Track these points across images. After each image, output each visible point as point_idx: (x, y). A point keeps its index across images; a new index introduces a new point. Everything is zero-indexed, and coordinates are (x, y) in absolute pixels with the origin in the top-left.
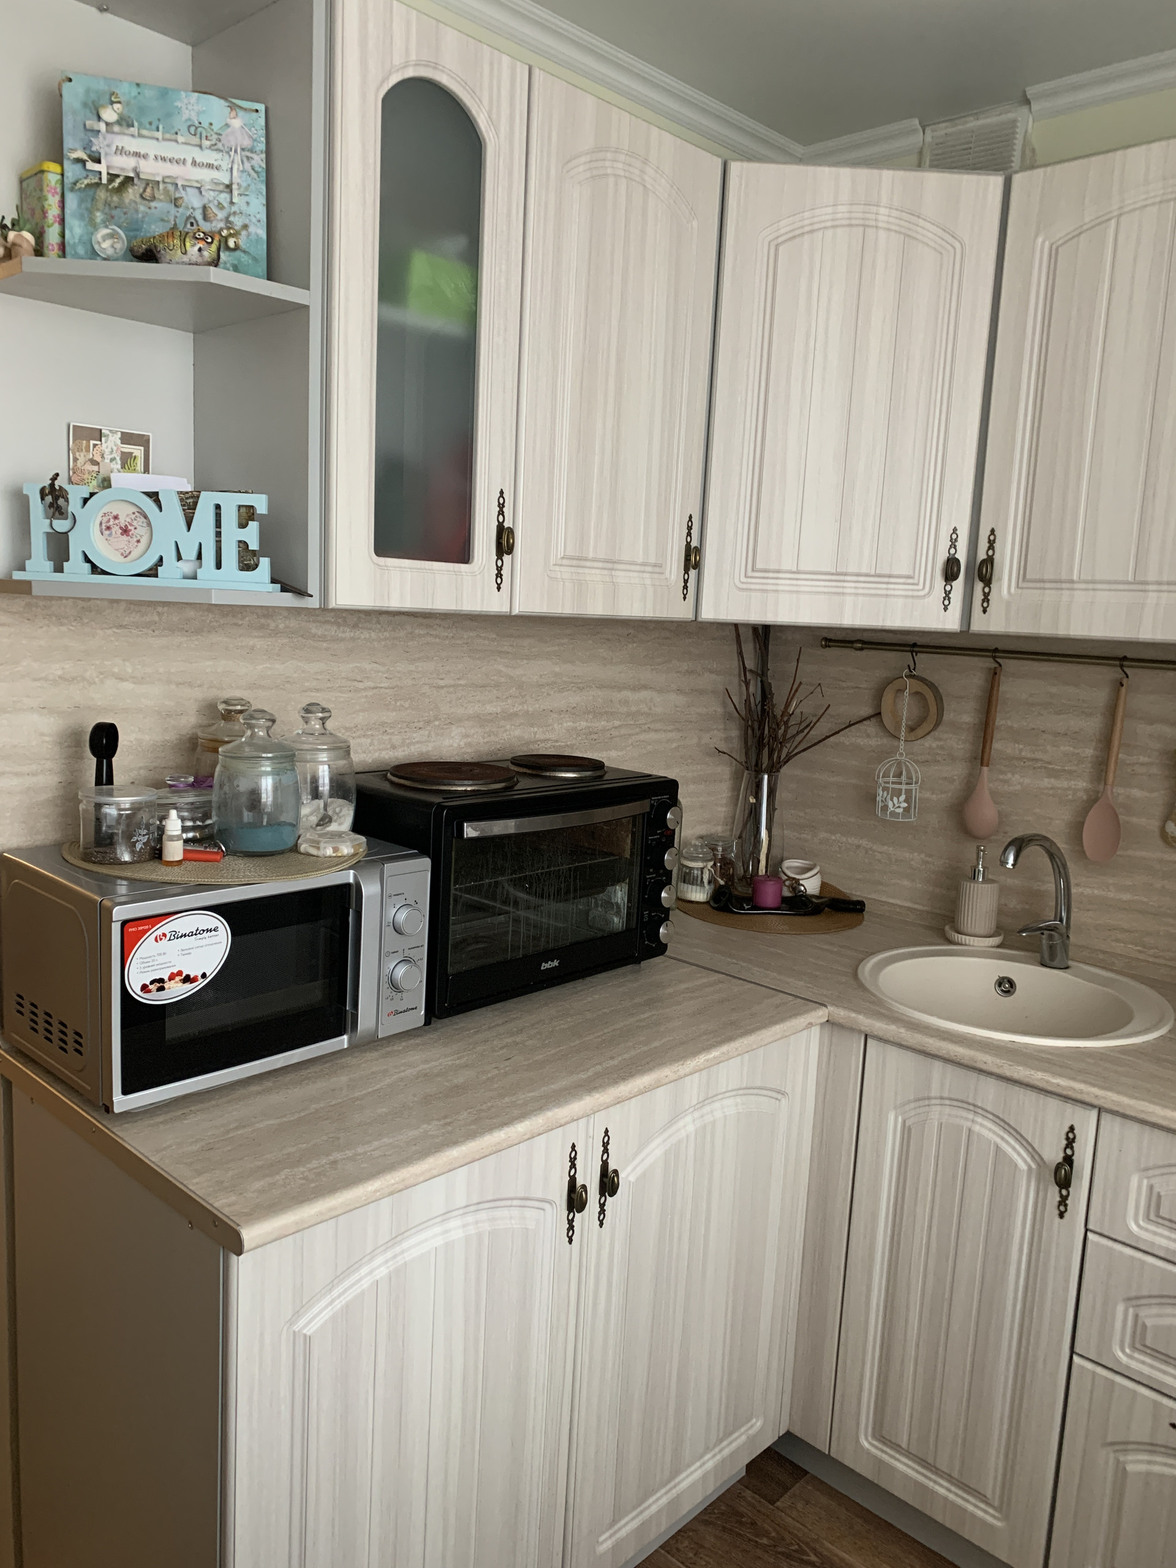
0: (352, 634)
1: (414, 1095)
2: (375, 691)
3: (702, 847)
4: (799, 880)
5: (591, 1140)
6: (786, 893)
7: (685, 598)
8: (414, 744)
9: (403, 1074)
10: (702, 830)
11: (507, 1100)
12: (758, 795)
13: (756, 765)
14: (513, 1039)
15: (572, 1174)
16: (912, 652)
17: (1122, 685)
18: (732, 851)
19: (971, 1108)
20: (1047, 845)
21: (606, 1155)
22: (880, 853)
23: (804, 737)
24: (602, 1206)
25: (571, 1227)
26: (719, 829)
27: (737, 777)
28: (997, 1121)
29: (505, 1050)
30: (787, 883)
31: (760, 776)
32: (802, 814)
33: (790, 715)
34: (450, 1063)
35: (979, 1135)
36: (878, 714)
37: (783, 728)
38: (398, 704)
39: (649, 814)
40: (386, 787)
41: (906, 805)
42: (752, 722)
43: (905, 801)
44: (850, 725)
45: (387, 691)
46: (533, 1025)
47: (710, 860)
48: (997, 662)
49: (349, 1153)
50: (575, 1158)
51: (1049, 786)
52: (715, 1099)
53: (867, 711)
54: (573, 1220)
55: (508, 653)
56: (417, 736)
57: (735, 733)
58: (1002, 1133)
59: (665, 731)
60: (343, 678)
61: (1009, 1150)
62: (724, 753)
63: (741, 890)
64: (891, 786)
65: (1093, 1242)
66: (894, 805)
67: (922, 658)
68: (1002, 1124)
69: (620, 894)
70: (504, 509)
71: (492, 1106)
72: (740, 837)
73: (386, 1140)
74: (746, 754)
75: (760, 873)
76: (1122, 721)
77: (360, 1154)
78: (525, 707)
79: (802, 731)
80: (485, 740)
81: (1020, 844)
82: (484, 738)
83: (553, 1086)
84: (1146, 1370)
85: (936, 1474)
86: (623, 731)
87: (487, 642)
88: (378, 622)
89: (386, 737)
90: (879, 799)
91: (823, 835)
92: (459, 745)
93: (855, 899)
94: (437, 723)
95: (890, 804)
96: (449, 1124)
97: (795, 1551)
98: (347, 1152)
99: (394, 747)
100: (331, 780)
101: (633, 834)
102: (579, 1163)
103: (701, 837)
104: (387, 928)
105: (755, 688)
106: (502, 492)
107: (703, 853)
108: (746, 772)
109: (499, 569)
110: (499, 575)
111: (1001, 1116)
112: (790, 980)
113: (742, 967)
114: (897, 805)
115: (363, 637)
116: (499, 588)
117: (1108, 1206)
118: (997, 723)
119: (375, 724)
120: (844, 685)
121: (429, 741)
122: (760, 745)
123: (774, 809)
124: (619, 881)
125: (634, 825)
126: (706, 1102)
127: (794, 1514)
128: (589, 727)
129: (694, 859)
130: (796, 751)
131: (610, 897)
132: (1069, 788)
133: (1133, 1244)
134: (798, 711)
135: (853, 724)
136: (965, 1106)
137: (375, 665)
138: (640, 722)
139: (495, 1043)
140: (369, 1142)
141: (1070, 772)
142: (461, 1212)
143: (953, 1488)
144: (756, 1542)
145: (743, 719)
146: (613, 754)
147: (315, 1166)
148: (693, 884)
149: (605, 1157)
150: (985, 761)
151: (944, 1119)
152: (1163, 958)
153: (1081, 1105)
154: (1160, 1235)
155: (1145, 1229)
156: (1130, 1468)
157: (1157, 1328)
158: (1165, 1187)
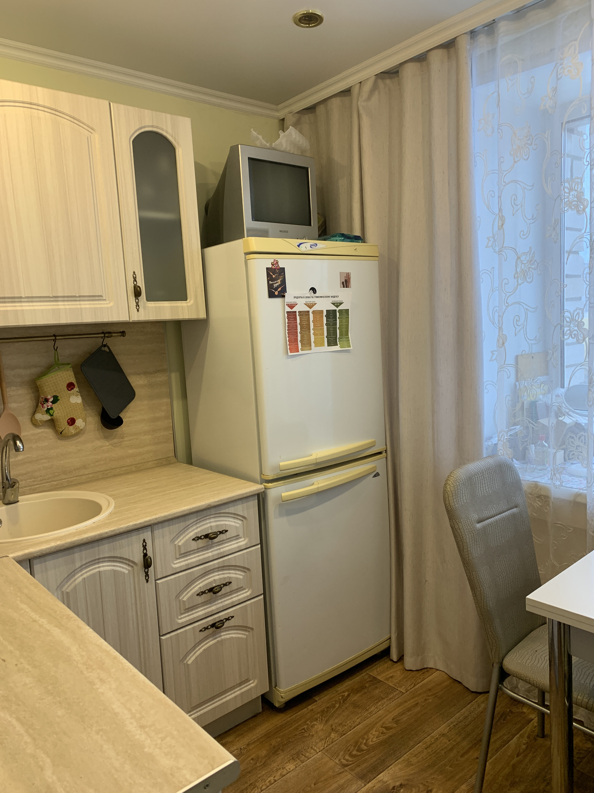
35: (104, 571)
61: (118, 569)
65: (159, 583)
117: (163, 562)
133: (174, 572)
151: (85, 576)
152: (45, 479)
153: (146, 528)
154: (182, 562)
155: (177, 563)
156: (189, 662)
157: (188, 599)
158: (181, 541)
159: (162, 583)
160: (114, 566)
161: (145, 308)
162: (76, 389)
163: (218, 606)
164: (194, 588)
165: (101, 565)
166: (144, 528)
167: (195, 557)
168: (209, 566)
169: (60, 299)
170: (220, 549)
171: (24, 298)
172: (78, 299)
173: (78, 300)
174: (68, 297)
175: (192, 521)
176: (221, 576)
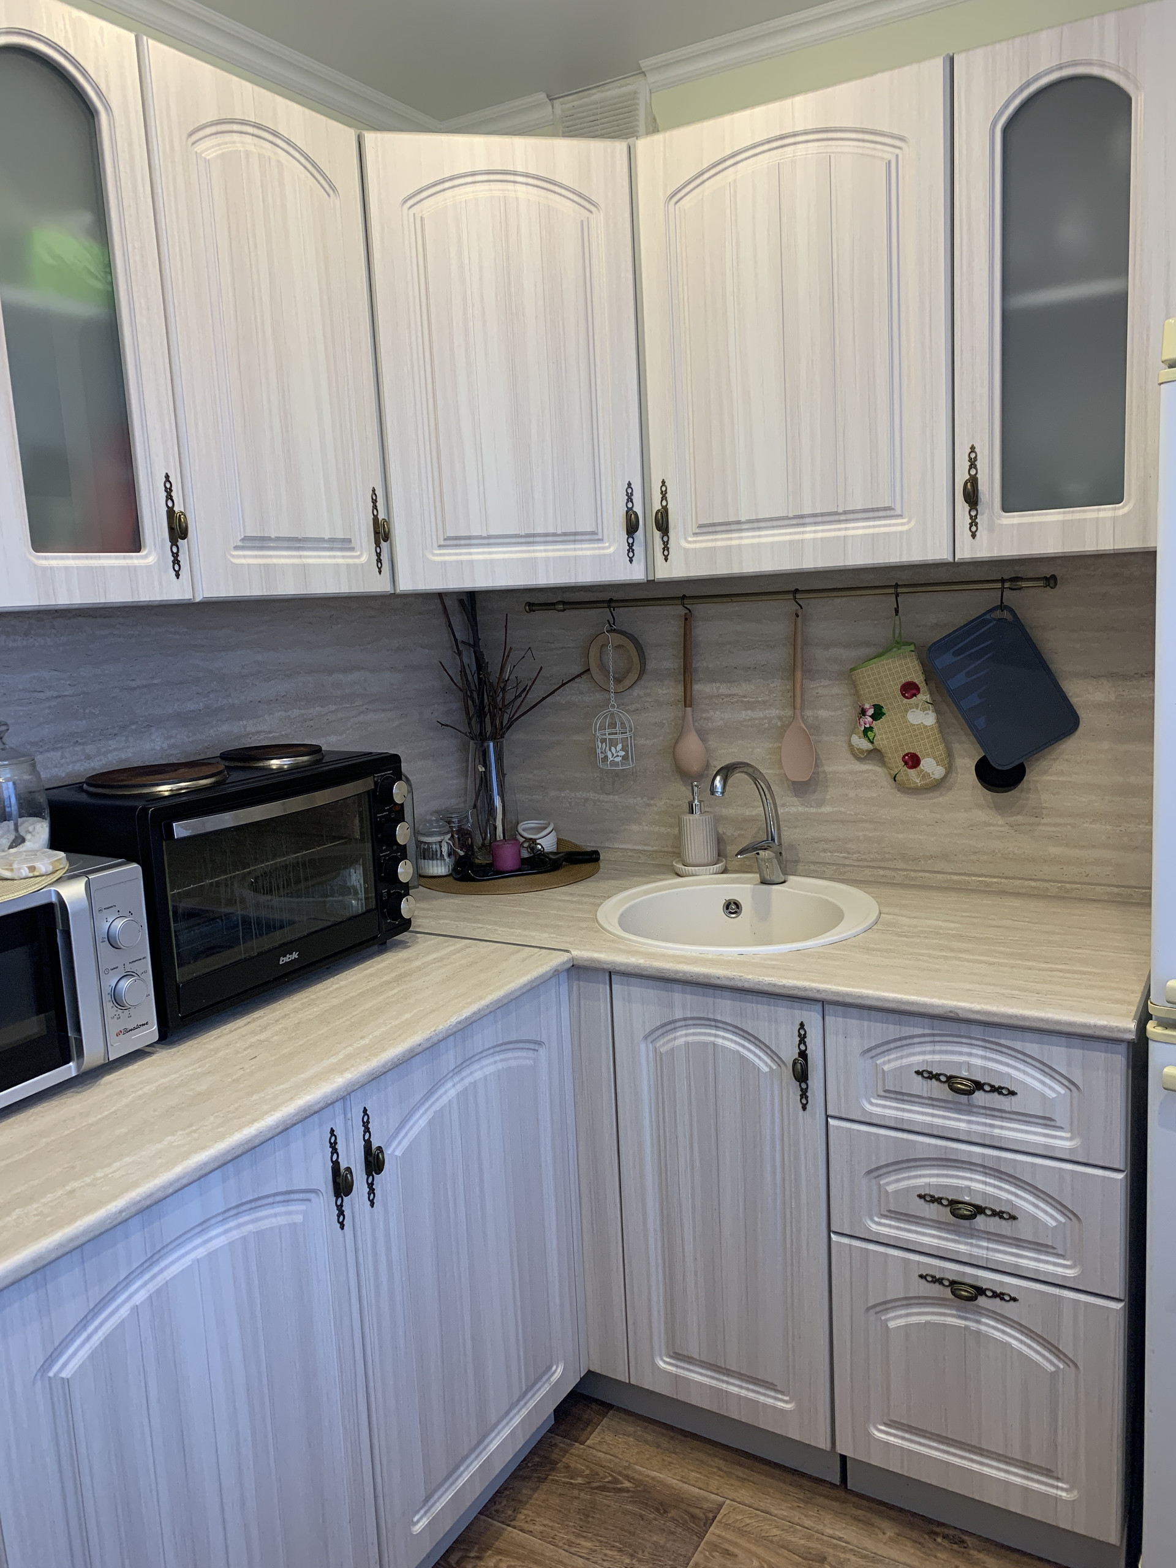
0: (25, 643)
1: (155, 1110)
2: (59, 700)
3: (437, 821)
4: (535, 840)
5: (350, 1122)
6: (525, 854)
7: (380, 572)
8: (110, 751)
9: (140, 1092)
10: (435, 805)
11: (255, 1097)
12: (485, 764)
13: (481, 734)
14: (257, 1037)
15: (334, 1159)
16: (609, 607)
17: (798, 616)
18: (468, 821)
19: (713, 1023)
20: (750, 770)
21: (367, 1134)
22: (607, 802)
23: (522, 702)
24: (371, 1186)
25: (341, 1213)
26: (453, 801)
27: (465, 749)
28: (737, 1031)
29: (249, 1050)
30: (526, 845)
31: (485, 744)
32: (530, 776)
33: (506, 681)
34: (191, 1073)
35: (723, 1047)
36: (589, 670)
37: (501, 695)
38: (87, 711)
39: (374, 791)
40: (83, 798)
41: (623, 753)
42: (471, 693)
43: (622, 749)
44: (563, 685)
45: (73, 699)
46: (277, 1021)
47: (448, 833)
48: (686, 608)
49: (88, 1180)
50: (336, 1143)
51: (748, 718)
52: (473, 1060)
53: (577, 669)
54: (341, 1205)
55: (203, 646)
56: (113, 744)
57: (456, 705)
58: (742, 1042)
59: (383, 710)
60: (20, 690)
61: (751, 1056)
62: (447, 725)
63: (480, 859)
64: (608, 737)
65: (833, 1126)
66: (613, 755)
67: (621, 613)
68: (741, 1033)
69: (356, 877)
70: (173, 494)
71: (240, 1106)
72: (475, 807)
73: (128, 1159)
74: (469, 724)
75: (498, 839)
76: (802, 649)
77: (100, 1178)
78: (230, 701)
79: (520, 695)
80: (191, 739)
81: (727, 772)
82: (188, 737)
83: (302, 1076)
84: (893, 1232)
85: (728, 1375)
86: (340, 715)
87: (178, 637)
88: (53, 627)
89: (78, 748)
90: (599, 751)
91: (553, 793)
92: (162, 748)
93: (589, 849)
94: (133, 727)
95: (609, 754)
96: (195, 1131)
97: (608, 1482)
98: (86, 1179)
99: (89, 758)
100: (19, 797)
101: (361, 814)
102: (340, 1147)
103: (436, 812)
104: (102, 944)
105: (469, 659)
106: (167, 476)
107: (440, 827)
108: (472, 742)
109: (175, 556)
110: (176, 561)
111: (739, 1026)
112: (534, 934)
113: (488, 929)
114: (616, 754)
115: (37, 644)
116: (178, 576)
117: (842, 1088)
118: (693, 666)
119: (63, 735)
120: (553, 646)
121: (128, 747)
122: (481, 714)
123: (504, 775)
124: (351, 864)
125: (360, 806)
126: (464, 1065)
127: (605, 1447)
128: (303, 715)
129: (431, 834)
130: (515, 717)
131: (345, 881)
132: (765, 717)
133: (868, 1120)
134: (513, 677)
135: (566, 683)
136: (707, 1023)
137: (55, 673)
138: (356, 704)
139: (238, 1045)
140: (109, 1165)
141: (764, 702)
142: (220, 1218)
143: (744, 1385)
144: (571, 1484)
145: (461, 690)
146: (333, 739)
147: (49, 1199)
148: (433, 859)
149: (367, 1137)
150: (688, 702)
151: (690, 1039)
152: (866, 860)
153: (809, 1002)
154: (890, 1107)
155: (877, 1105)
156: (892, 1324)
157: (896, 1192)
158: (890, 1063)
159: (838, 1127)
160: (744, 1046)
161: (991, 529)
162: (924, 697)
163: (975, 1251)
164: (916, 1177)
165: (721, 1033)
166: (805, 1001)
167: (922, 1113)
168: (957, 1149)
169: (808, 520)
170: (992, 1126)
171: (744, 523)
172: (843, 517)
173: (843, 520)
174: (822, 515)
175: (919, 1031)
176: (990, 1190)
